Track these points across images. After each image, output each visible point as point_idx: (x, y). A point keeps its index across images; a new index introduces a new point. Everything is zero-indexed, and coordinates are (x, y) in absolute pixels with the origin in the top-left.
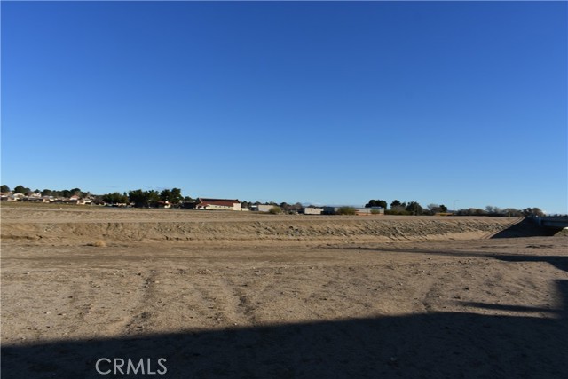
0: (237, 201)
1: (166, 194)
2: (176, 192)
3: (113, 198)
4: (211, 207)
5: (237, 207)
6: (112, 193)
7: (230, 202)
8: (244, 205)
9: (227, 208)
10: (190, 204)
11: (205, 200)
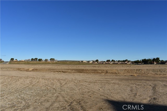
6: (137, 60)
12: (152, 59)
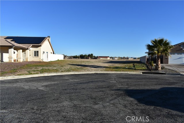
0: (109, 57)
1: (89, 55)
2: (92, 55)
3: (76, 57)
4: (101, 59)
5: (109, 58)
7: (107, 57)
8: (111, 58)
9: (106, 59)
10: (96, 58)
11: (100, 57)
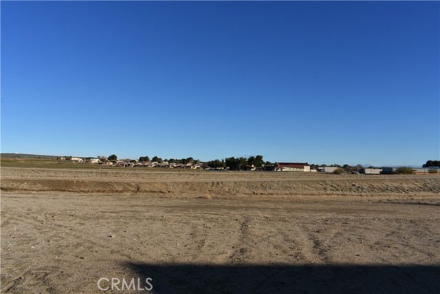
0: (307, 164)
1: (252, 160)
2: (259, 158)
3: (214, 165)
4: (286, 169)
5: (307, 169)
6: (214, 160)
7: (301, 165)
8: (312, 167)
9: (299, 170)
10: (270, 167)
11: (281, 164)
12: (248, 158)
